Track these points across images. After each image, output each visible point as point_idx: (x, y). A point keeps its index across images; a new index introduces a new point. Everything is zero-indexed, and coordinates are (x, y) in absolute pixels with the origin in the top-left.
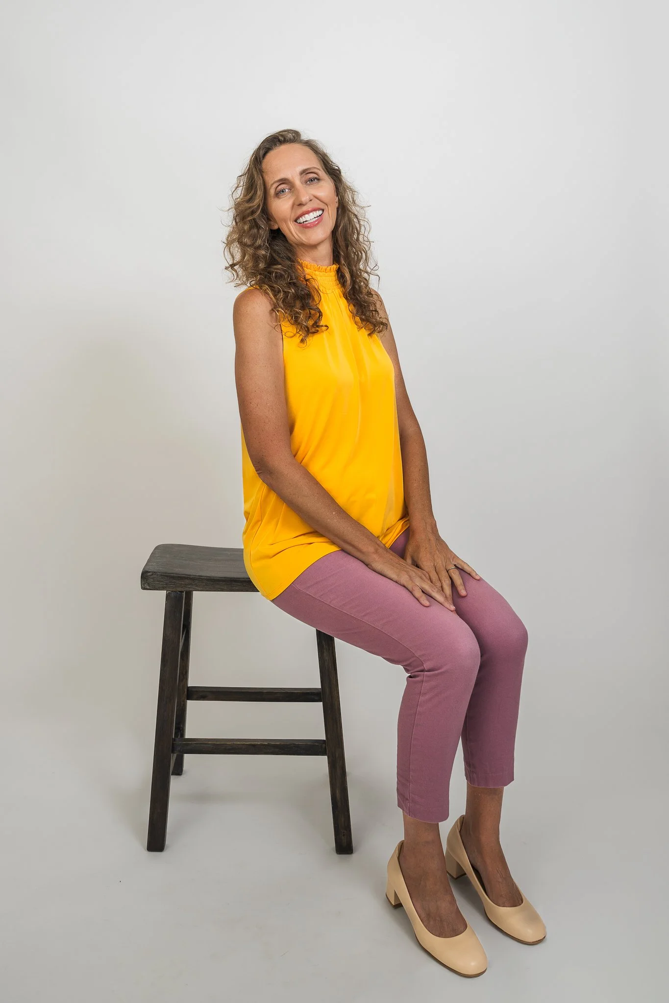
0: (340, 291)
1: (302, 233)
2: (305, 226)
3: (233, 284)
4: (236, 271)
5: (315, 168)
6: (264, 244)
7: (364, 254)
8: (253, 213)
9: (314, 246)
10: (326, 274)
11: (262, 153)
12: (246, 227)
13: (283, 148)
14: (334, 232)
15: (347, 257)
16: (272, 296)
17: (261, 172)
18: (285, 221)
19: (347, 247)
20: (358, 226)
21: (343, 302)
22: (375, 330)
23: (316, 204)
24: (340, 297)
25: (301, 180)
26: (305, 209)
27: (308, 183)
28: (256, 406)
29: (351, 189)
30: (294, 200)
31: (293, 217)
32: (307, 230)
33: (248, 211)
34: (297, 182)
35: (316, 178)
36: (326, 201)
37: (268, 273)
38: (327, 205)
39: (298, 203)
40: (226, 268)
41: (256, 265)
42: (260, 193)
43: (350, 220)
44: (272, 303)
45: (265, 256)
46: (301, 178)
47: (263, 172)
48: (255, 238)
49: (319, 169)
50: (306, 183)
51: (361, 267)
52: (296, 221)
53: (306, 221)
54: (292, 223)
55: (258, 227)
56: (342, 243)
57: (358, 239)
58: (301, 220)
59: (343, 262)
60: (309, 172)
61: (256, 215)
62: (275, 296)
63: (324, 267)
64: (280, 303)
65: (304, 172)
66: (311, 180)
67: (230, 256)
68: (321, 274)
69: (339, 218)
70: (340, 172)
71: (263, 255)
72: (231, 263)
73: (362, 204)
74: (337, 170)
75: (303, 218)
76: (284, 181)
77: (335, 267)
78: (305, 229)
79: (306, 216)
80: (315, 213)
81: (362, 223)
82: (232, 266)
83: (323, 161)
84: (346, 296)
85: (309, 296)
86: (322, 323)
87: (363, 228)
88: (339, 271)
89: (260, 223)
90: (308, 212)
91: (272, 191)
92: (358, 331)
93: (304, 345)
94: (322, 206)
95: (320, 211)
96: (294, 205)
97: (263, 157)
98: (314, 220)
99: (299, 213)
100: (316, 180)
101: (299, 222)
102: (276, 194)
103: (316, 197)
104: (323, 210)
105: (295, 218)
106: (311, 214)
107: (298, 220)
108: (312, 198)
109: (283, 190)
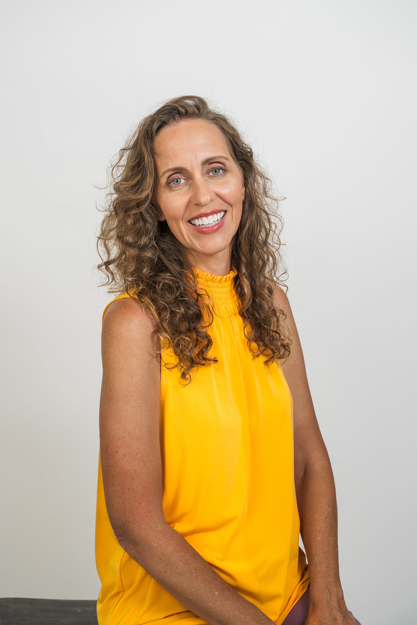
0: (235, 306)
1: (196, 237)
2: (202, 232)
3: (106, 288)
4: (112, 273)
5: (221, 157)
6: (150, 243)
7: (271, 259)
8: (138, 205)
9: (211, 255)
10: (220, 285)
11: (155, 126)
12: (130, 221)
13: (184, 125)
14: (237, 236)
15: (250, 264)
16: (155, 314)
17: (153, 153)
18: (176, 219)
19: (251, 251)
20: (267, 226)
21: (238, 322)
22: (273, 357)
23: (218, 204)
24: (235, 315)
25: (202, 171)
26: (203, 210)
27: (211, 174)
28: (123, 457)
29: (262, 176)
30: (191, 197)
31: (188, 217)
32: (202, 236)
33: (133, 203)
34: (198, 175)
35: (221, 168)
36: (231, 201)
37: (153, 282)
38: (231, 206)
39: (194, 202)
40: (99, 267)
41: (138, 270)
42: (149, 181)
43: (258, 218)
44: (154, 321)
45: (151, 260)
46: (203, 168)
47: (155, 153)
48: (139, 234)
49: (227, 159)
50: (208, 174)
51: (267, 275)
52: (190, 222)
53: (202, 225)
54: (184, 223)
55: (145, 221)
56: (245, 247)
57: (265, 242)
58: (197, 222)
59: (244, 270)
60: (213, 161)
61: (143, 209)
62: (159, 314)
63: (219, 278)
64: (165, 325)
65: (208, 162)
66: (215, 170)
67: (104, 249)
68: (214, 284)
69: (245, 216)
70: (252, 156)
71: (149, 257)
72: (105, 259)
73: (276, 195)
74: (249, 152)
75: (200, 220)
76: (179, 171)
77: (232, 275)
78: (200, 234)
79: (204, 218)
80: (215, 215)
81: (273, 219)
82: (107, 264)
83: (232, 144)
84: (243, 314)
85: (198, 317)
86: (211, 354)
87: (273, 226)
88: (236, 279)
89: (147, 216)
90: (207, 215)
91: (163, 180)
92: (253, 360)
93: (185, 382)
94: (225, 207)
95: (222, 213)
96: (189, 202)
97: (156, 133)
98: (214, 224)
99: (195, 214)
100: (221, 171)
101: (194, 224)
102: (168, 183)
103: (218, 196)
104: (226, 212)
105: (189, 218)
106: (211, 217)
107: (193, 222)
108: (214, 196)
109: (178, 181)
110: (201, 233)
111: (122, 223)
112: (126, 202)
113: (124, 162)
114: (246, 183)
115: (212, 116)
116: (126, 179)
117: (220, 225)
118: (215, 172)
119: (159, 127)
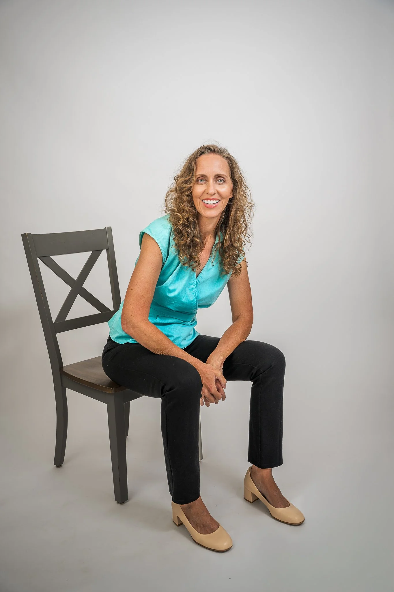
1: (203, 208)
5: (224, 175)
13: (212, 156)
18: (197, 198)
23: (216, 196)
26: (209, 197)
27: (218, 181)
30: (205, 190)
31: (202, 198)
34: (211, 180)
35: (223, 180)
36: (224, 197)
38: (223, 199)
39: (206, 192)
46: (214, 178)
49: (226, 176)
50: (216, 181)
52: (202, 200)
53: (208, 203)
54: (200, 200)
58: (205, 202)
75: (207, 201)
76: (204, 177)
80: (214, 201)
90: (210, 200)
94: (220, 198)
96: (204, 191)
97: (199, 157)
98: (213, 205)
99: (205, 198)
102: (198, 179)
103: (218, 193)
104: (219, 200)
106: (212, 201)
107: (204, 201)
108: (216, 192)
109: (202, 181)
110: (206, 207)
117: (215, 206)
118: (220, 181)
119: (201, 154)
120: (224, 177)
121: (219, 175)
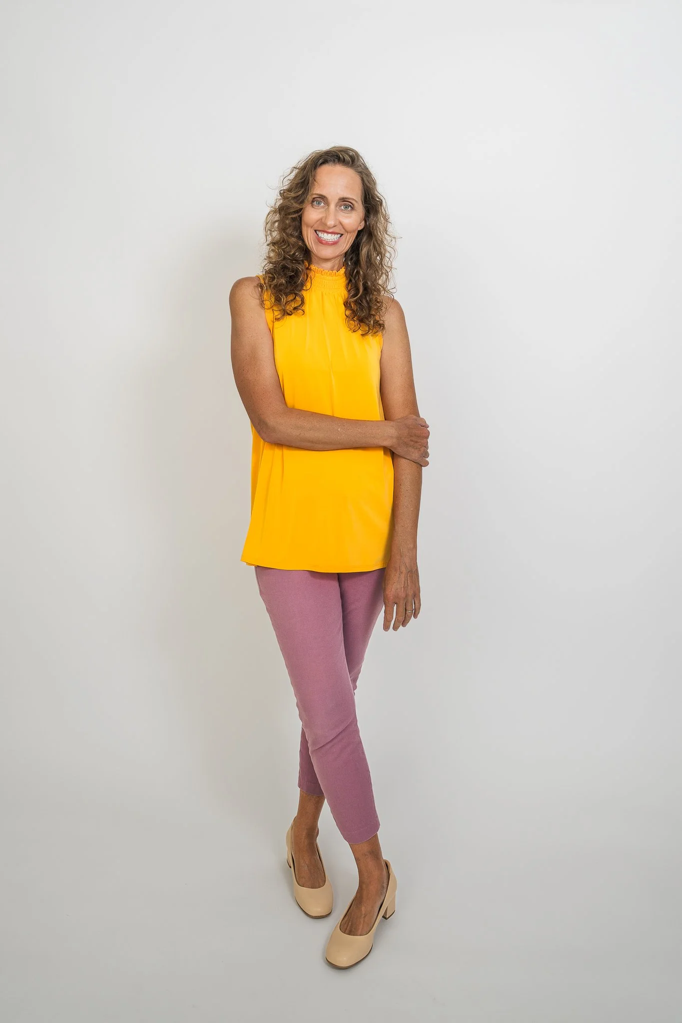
1: (315, 243)
2: (320, 241)
5: (353, 199)
11: (321, 161)
13: (339, 168)
18: (308, 226)
23: (338, 229)
26: (327, 229)
27: (342, 207)
30: (322, 217)
33: (292, 210)
34: (333, 205)
35: (350, 206)
38: (347, 232)
39: (323, 221)
46: (338, 202)
47: (315, 180)
49: (356, 201)
50: (340, 207)
52: (316, 231)
53: (323, 237)
54: (312, 231)
58: (321, 235)
60: (349, 201)
65: (343, 200)
74: (379, 201)
76: (323, 198)
79: (325, 234)
80: (333, 235)
83: (365, 194)
90: (328, 233)
91: (310, 198)
94: (342, 231)
95: (339, 235)
96: (321, 219)
97: (319, 166)
98: (331, 241)
99: (321, 228)
100: (350, 208)
101: (318, 235)
102: (313, 200)
103: (341, 223)
104: (342, 235)
105: (316, 229)
106: (330, 235)
107: (318, 232)
108: (337, 223)
109: (319, 203)
110: (320, 243)
111: (281, 221)
112: (288, 208)
113: (292, 176)
114: (366, 218)
115: (360, 169)
116: (289, 190)
117: (335, 243)
118: (346, 207)
119: (323, 163)
120: (354, 202)
121: (346, 198)
